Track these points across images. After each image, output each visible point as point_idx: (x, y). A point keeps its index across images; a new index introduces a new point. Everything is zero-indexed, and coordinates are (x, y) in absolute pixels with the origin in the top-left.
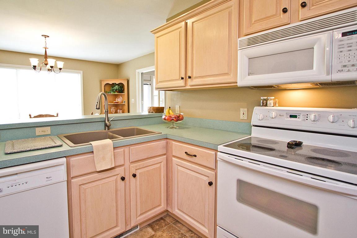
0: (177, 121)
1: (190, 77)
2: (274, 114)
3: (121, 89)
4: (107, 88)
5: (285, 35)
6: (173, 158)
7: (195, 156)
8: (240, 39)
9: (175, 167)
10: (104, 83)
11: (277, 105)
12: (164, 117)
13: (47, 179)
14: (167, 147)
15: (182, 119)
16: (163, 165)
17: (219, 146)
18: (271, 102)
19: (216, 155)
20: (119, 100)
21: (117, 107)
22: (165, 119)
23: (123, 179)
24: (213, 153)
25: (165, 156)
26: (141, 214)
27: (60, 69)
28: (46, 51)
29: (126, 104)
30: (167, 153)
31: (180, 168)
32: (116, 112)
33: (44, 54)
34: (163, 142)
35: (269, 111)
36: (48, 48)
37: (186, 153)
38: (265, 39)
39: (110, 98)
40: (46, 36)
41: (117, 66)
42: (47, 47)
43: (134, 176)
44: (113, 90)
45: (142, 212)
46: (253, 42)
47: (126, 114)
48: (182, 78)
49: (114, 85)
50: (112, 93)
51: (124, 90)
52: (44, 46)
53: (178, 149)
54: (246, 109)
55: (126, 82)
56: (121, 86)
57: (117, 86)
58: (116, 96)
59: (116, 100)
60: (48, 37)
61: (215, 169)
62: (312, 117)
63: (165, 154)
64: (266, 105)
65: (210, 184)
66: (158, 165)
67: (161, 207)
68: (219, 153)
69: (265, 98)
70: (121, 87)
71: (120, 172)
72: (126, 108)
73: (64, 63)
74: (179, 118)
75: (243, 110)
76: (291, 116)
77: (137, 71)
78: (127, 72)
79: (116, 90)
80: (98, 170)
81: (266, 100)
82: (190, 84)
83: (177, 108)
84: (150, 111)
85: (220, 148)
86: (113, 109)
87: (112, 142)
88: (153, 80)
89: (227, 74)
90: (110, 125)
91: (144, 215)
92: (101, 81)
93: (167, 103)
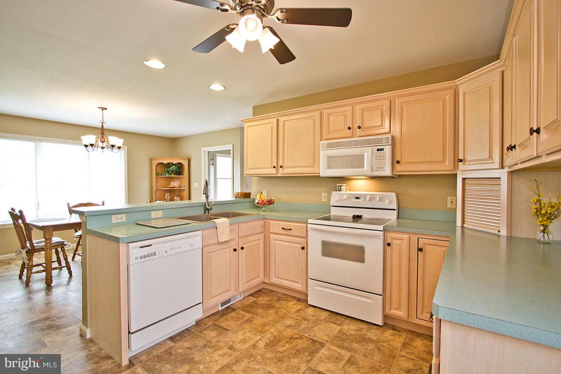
0: (269, 204)
1: (281, 167)
2: (345, 197)
3: (179, 170)
4: (160, 170)
6: (271, 235)
7: (291, 230)
8: (321, 142)
9: (272, 241)
10: (155, 163)
11: (348, 190)
12: (256, 202)
13: (191, 246)
14: (264, 226)
15: (273, 203)
16: (261, 241)
17: (309, 220)
18: (343, 188)
19: (307, 226)
20: (175, 184)
21: (174, 193)
22: (258, 203)
23: (235, 250)
24: (305, 225)
25: (263, 234)
26: (246, 282)
27: (119, 148)
28: (102, 126)
29: (186, 188)
30: (266, 232)
31: (276, 241)
32: (172, 200)
34: (262, 222)
35: (342, 195)
37: (282, 228)
38: (338, 145)
39: (162, 182)
40: (103, 109)
41: (173, 141)
42: (105, 121)
43: (242, 248)
44: (168, 172)
45: (247, 281)
46: (330, 146)
47: (186, 202)
48: (274, 167)
49: (169, 165)
50: (167, 175)
51: (183, 171)
52: (101, 119)
53: (275, 226)
54: (326, 194)
55: (187, 162)
56: (180, 166)
57: (174, 166)
58: (171, 179)
59: (171, 184)
60: (106, 109)
61: (306, 237)
62: (368, 198)
63: (262, 233)
64: (340, 191)
65: (303, 248)
66: (258, 241)
67: (260, 278)
68: (309, 225)
69: (340, 185)
70: (178, 168)
71: (233, 245)
72: (186, 194)
73: (123, 140)
74: (270, 202)
75: (324, 194)
76: (357, 198)
77: (203, 149)
78: (189, 149)
79: (172, 171)
80: (220, 241)
81: (341, 186)
82: (281, 173)
83: (264, 192)
84: (237, 196)
85: (310, 221)
86: (167, 196)
87: (228, 220)
88: (216, 159)
89: (312, 166)
90: (211, 209)
91: (248, 284)
92: (151, 160)
93: (253, 190)
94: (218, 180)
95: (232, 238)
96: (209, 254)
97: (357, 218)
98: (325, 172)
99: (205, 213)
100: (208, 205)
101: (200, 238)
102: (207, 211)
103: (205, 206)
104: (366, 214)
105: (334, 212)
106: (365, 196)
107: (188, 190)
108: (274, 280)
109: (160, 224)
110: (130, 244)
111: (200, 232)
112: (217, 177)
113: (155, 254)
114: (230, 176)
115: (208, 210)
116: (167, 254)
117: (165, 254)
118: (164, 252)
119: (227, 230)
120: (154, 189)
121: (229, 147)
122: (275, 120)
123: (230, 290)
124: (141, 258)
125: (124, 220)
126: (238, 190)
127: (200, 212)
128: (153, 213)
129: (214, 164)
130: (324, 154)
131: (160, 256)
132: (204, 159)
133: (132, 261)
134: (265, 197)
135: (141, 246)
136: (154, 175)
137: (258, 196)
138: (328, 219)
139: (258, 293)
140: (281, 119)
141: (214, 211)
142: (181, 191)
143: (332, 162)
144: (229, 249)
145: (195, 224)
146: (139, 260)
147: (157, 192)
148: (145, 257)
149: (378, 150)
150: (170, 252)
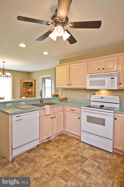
0: (66, 100)
1: (71, 85)
2: (97, 97)
3: (31, 85)
4: (24, 84)
5: (99, 76)
6: (66, 112)
7: (74, 110)
8: (87, 75)
10: (22, 82)
11: (98, 95)
12: (61, 98)
13: (35, 116)
14: (63, 109)
15: (67, 99)
16: (62, 115)
18: (96, 94)
20: (30, 90)
21: (29, 94)
22: (61, 99)
23: (52, 118)
24: (80, 109)
27: (10, 77)
28: (4, 69)
29: (34, 92)
30: (64, 111)
31: (68, 115)
34: (62, 107)
35: (96, 96)
37: (71, 110)
39: (25, 89)
40: (4, 62)
41: (29, 73)
42: (4, 67)
43: (55, 117)
44: (27, 85)
46: (91, 77)
48: (68, 85)
49: (28, 83)
50: (27, 87)
53: (68, 109)
55: (34, 81)
56: (31, 83)
57: (29, 83)
58: (28, 88)
59: (28, 90)
61: (80, 114)
62: (107, 98)
63: (63, 111)
64: (95, 95)
65: (79, 118)
67: (61, 129)
68: (82, 109)
70: (31, 84)
71: (51, 116)
72: (33, 94)
74: (66, 99)
75: (88, 96)
76: (102, 98)
77: (40, 76)
78: (35, 76)
79: (29, 85)
80: (46, 115)
81: (95, 93)
82: (70, 87)
83: (64, 95)
84: (53, 96)
85: (82, 107)
86: (27, 95)
87: (49, 106)
88: (45, 80)
89: (83, 85)
90: (43, 101)
91: (57, 131)
92: (21, 81)
93: (60, 93)
94: (46, 88)
95: (51, 113)
96: (42, 119)
97: (102, 106)
98: (88, 87)
100: (42, 100)
101: (38, 113)
103: (41, 100)
104: (106, 105)
105: (92, 104)
106: (105, 97)
108: (67, 130)
109: (24, 107)
110: (13, 116)
111: (39, 111)
112: (46, 87)
113: (22, 120)
114: (50, 87)
115: (42, 102)
116: (26, 119)
117: (25, 120)
119: (49, 110)
120: (22, 92)
121: (50, 76)
122: (68, 66)
123: (50, 134)
124: (17, 121)
125: (11, 105)
126: (53, 93)
127: (39, 102)
128: (21, 103)
129: (44, 82)
130: (88, 80)
132: (41, 80)
133: (14, 122)
134: (64, 97)
135: (17, 116)
136: (22, 87)
137: (61, 96)
138: (90, 107)
139: (61, 135)
140: (71, 65)
141: (44, 102)
142: (32, 93)
143: (92, 83)
144: (49, 118)
145: (37, 108)
146: (16, 122)
147: (23, 93)
148: (18, 121)
149: (111, 78)
150: (27, 119)
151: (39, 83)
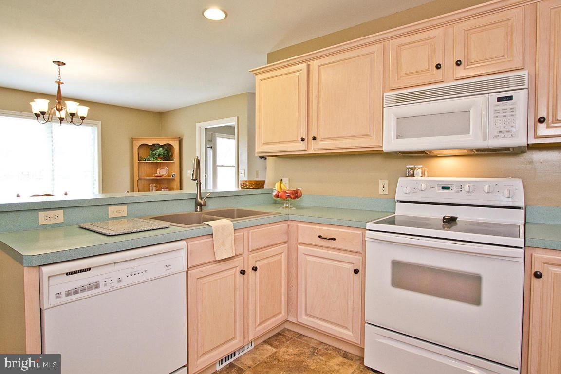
0: (294, 198)
1: (314, 139)
2: (423, 186)
3: (167, 153)
4: (144, 153)
5: (440, 94)
6: (299, 246)
7: (334, 239)
8: (387, 94)
9: (301, 257)
10: (137, 144)
11: (426, 175)
12: (274, 193)
13: (166, 268)
14: (288, 233)
15: (300, 196)
16: (284, 256)
17: (367, 224)
18: (418, 172)
19: (364, 236)
20: (162, 172)
21: (160, 183)
22: (277, 196)
23: (243, 272)
24: (360, 232)
25: (287, 245)
26: (260, 324)
27: (83, 118)
28: (59, 88)
29: (177, 178)
30: (289, 241)
31: (309, 258)
33: (55, 92)
34: (284, 226)
35: (417, 182)
36: (63, 83)
37: (320, 237)
38: (417, 97)
39: (146, 170)
40: (60, 64)
41: (161, 116)
42: (62, 81)
43: (255, 269)
44: (153, 156)
45: (262, 321)
46: (402, 99)
48: (303, 140)
49: (154, 147)
50: (152, 160)
51: (172, 155)
52: (57, 79)
53: (307, 232)
54: (387, 181)
55: (178, 142)
56: (169, 148)
57: (161, 149)
58: (157, 165)
59: (158, 172)
60: (64, 64)
61: (362, 253)
62: (467, 187)
63: (286, 242)
64: (413, 176)
65: (356, 271)
66: (278, 257)
67: (280, 316)
68: (367, 232)
69: (412, 166)
70: (167, 150)
71: (240, 264)
72: (176, 184)
73: (88, 108)
74: (296, 195)
75: (383, 183)
76: (443, 188)
77: (198, 125)
78: (180, 126)
79: (159, 155)
80: (218, 258)
81: (413, 169)
82: (313, 148)
83: (286, 180)
84: (245, 186)
85: (370, 226)
86: (153, 186)
87: (232, 223)
88: (215, 140)
89: (368, 136)
90: (205, 204)
91: (263, 326)
92: (132, 140)
93: (270, 174)
94: (218, 168)
95: (238, 253)
96: (200, 280)
97: (450, 221)
98: (391, 144)
99: (196, 210)
100: (201, 198)
101: (183, 253)
102: (199, 207)
103: (196, 199)
104: (463, 215)
105: (401, 210)
106: (461, 185)
107: (179, 180)
108: (305, 319)
109: (113, 228)
110: (45, 269)
111: (184, 243)
112: (218, 163)
113: (97, 286)
114: (234, 163)
115: (201, 205)
116: (120, 284)
117: (117, 285)
118: (115, 280)
119: (230, 239)
120: (136, 178)
121: (233, 122)
122: (303, 66)
123: (234, 338)
124: (68, 294)
125: (61, 219)
126: (244, 177)
127: (188, 208)
129: (213, 148)
130: (390, 115)
131: (107, 288)
132: (200, 139)
133: (49, 300)
134: (286, 186)
135: (68, 271)
136: (136, 161)
137: (277, 186)
138: (392, 222)
139: (277, 337)
140: (314, 64)
141: (212, 206)
142: (170, 181)
143: (404, 127)
144: (233, 271)
145: (176, 229)
146: (64, 299)
147: (140, 182)
148: (76, 292)
149: (499, 100)
150: (126, 281)
151: (193, 149)
